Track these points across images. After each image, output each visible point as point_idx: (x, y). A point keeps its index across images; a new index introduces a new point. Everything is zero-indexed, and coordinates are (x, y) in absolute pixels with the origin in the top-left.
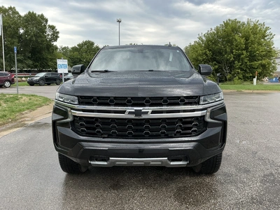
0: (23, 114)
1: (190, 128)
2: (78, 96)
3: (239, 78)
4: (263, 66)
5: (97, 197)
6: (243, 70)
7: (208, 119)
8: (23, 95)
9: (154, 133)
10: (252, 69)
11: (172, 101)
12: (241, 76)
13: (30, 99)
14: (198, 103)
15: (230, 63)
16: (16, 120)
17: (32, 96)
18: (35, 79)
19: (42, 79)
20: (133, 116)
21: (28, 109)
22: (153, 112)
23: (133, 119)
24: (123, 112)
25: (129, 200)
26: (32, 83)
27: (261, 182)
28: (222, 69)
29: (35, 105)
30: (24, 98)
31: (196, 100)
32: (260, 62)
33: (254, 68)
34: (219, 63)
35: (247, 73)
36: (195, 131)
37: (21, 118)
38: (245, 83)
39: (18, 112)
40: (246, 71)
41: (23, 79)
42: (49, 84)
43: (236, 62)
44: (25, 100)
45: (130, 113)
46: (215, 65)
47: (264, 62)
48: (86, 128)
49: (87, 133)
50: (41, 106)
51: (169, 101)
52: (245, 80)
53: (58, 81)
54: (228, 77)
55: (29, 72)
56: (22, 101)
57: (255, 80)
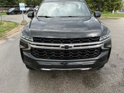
0: (5, 33)
1: (93, 53)
2: (33, 37)
3: (106, 10)
4: (118, 4)
5: (45, 83)
6: (108, 6)
7: (103, 48)
8: (4, 21)
9: (75, 56)
10: (112, 6)
11: (85, 40)
12: (107, 9)
13: (8, 24)
14: (98, 40)
15: (102, 3)
16: (2, 37)
17: (9, 21)
18: (10, 11)
19: (13, 11)
20: (64, 49)
21: (8, 30)
22: (75, 46)
23: (64, 50)
24: (59, 46)
25: (61, 85)
26: (8, 14)
27: (122, 73)
28: (98, 6)
29: (11, 27)
30: (5, 23)
31: (98, 39)
32: (117, 2)
33: (114, 5)
34: (97, 3)
35: (110, 8)
36: (96, 54)
37: (5, 35)
38: (109, 13)
39: (3, 32)
40: (109, 7)
41: (4, 11)
42: (16, 14)
43: (105, 2)
44: (5, 24)
45: (62, 47)
46: (95, 3)
47: (118, 2)
48: (38, 53)
49: (39, 56)
50: (13, 28)
51: (83, 40)
52: (109, 11)
53: (20, 12)
54: (101, 10)
55: (6, 7)
56: (4, 25)
57: (113, 11)
